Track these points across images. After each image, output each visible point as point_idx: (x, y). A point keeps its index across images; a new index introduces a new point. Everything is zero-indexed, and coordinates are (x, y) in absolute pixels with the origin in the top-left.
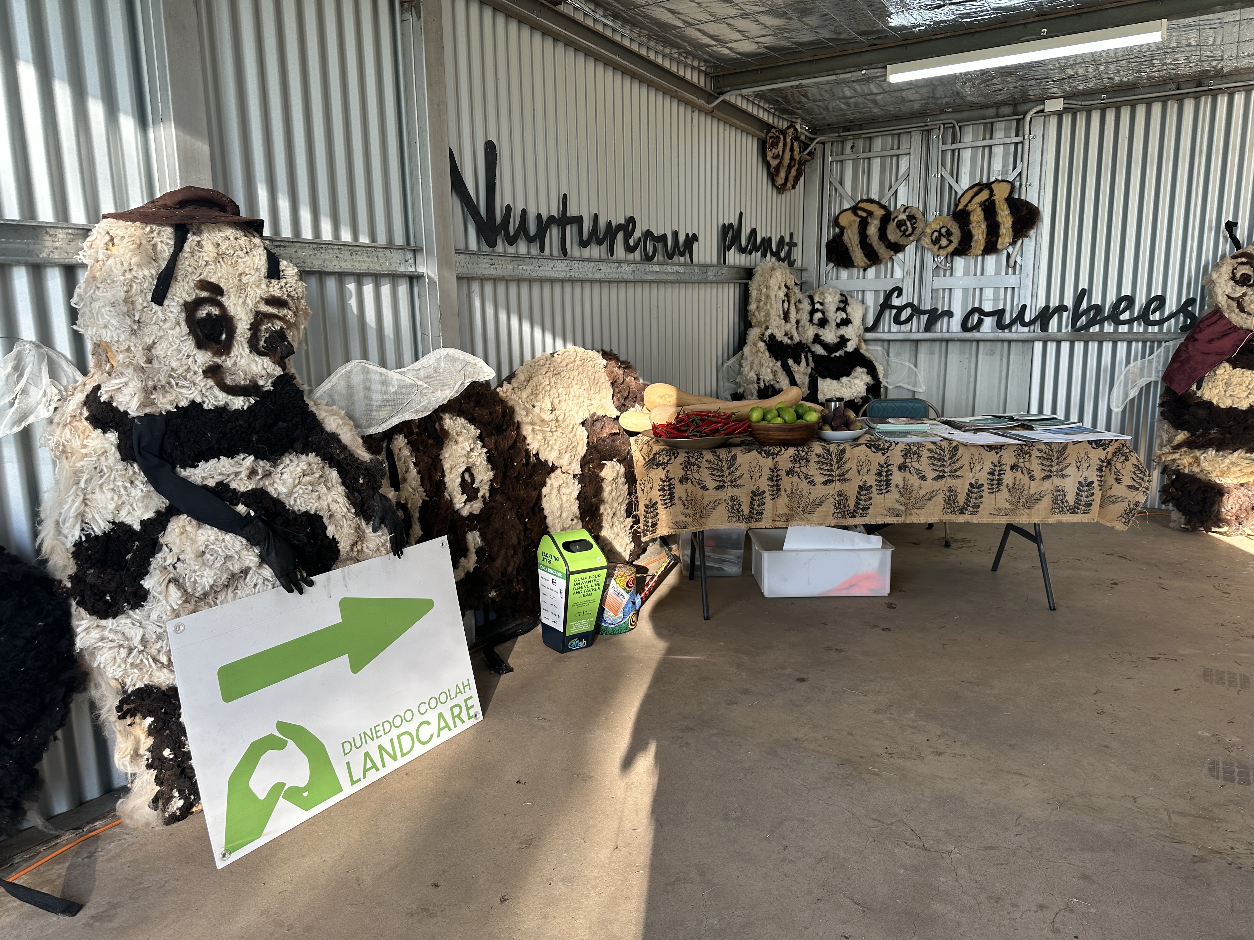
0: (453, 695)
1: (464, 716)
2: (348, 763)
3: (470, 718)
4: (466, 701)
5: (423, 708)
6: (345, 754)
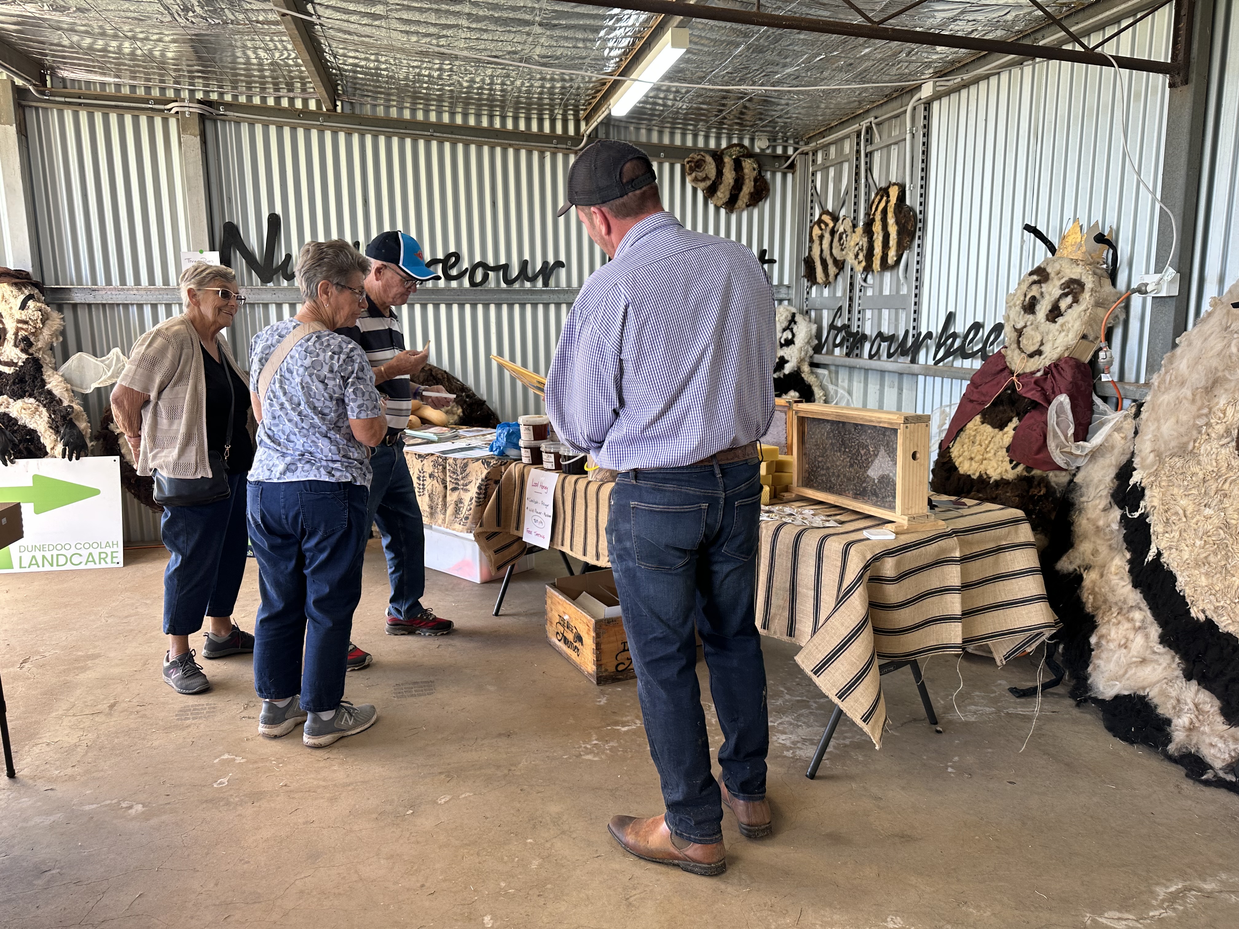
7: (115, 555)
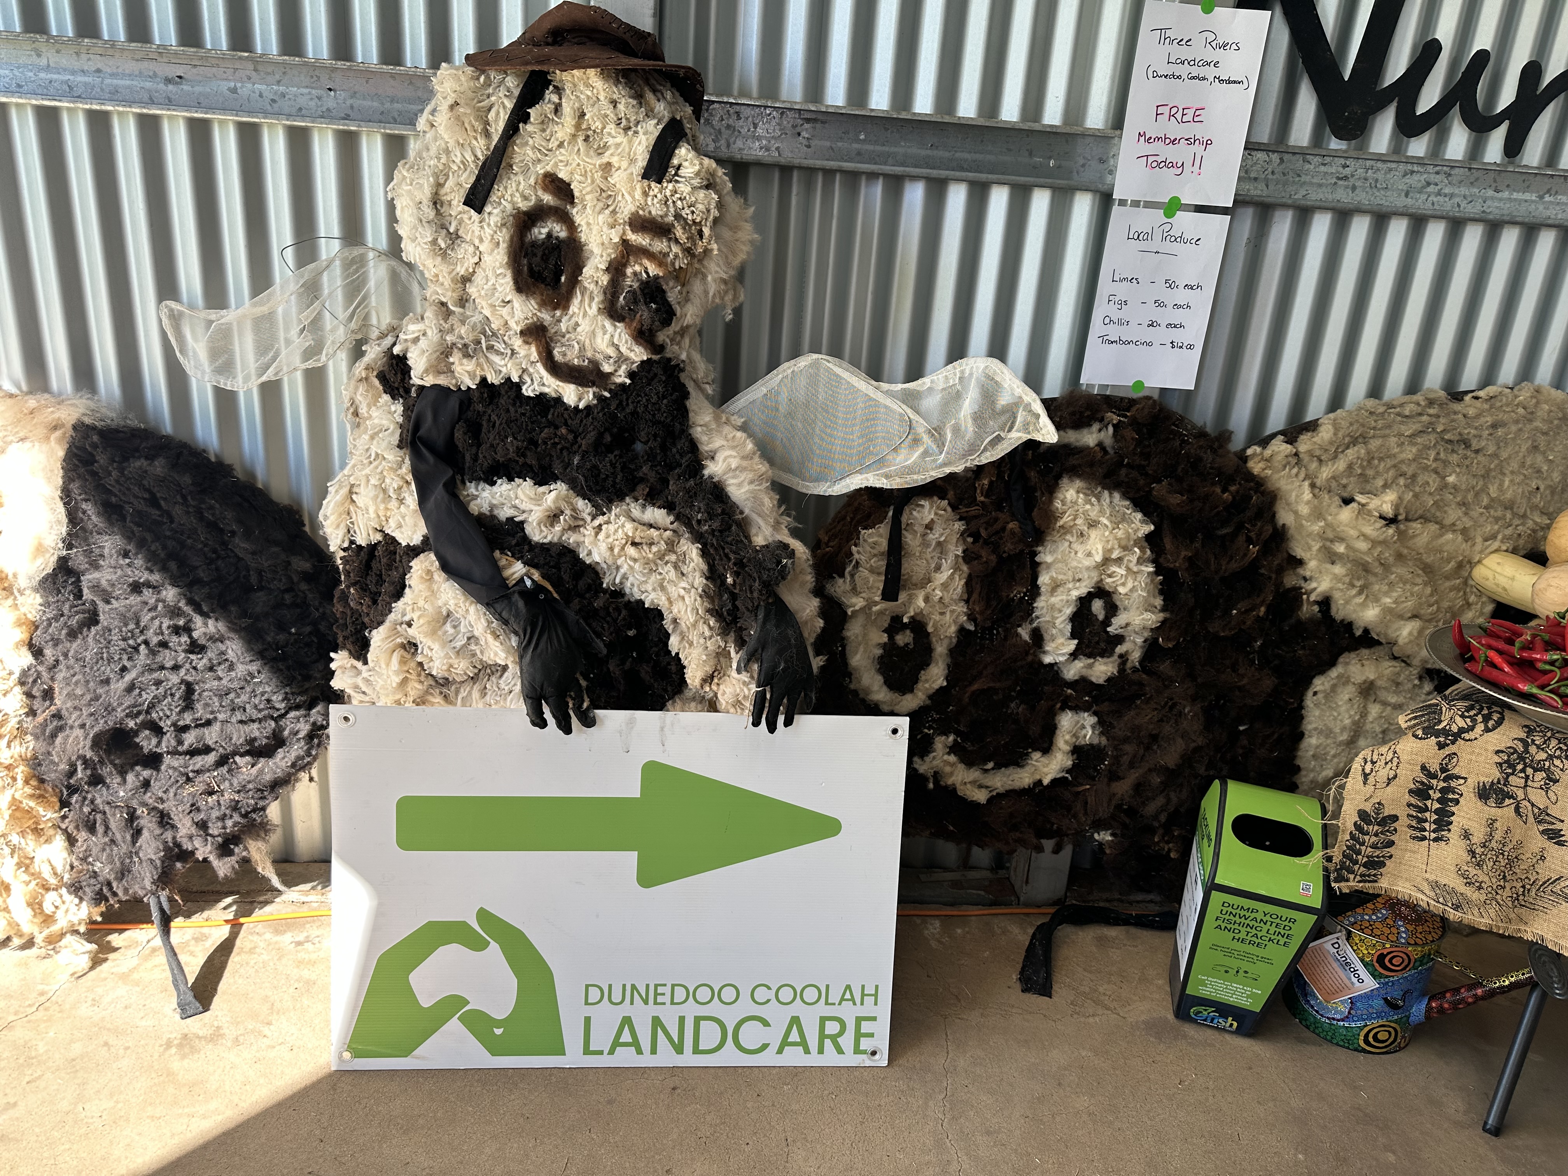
0: (834, 997)
1: (847, 1041)
2: (588, 1020)
3: (857, 1051)
4: (859, 1020)
5: (761, 994)
6: (587, 1003)
7: (866, 1027)
